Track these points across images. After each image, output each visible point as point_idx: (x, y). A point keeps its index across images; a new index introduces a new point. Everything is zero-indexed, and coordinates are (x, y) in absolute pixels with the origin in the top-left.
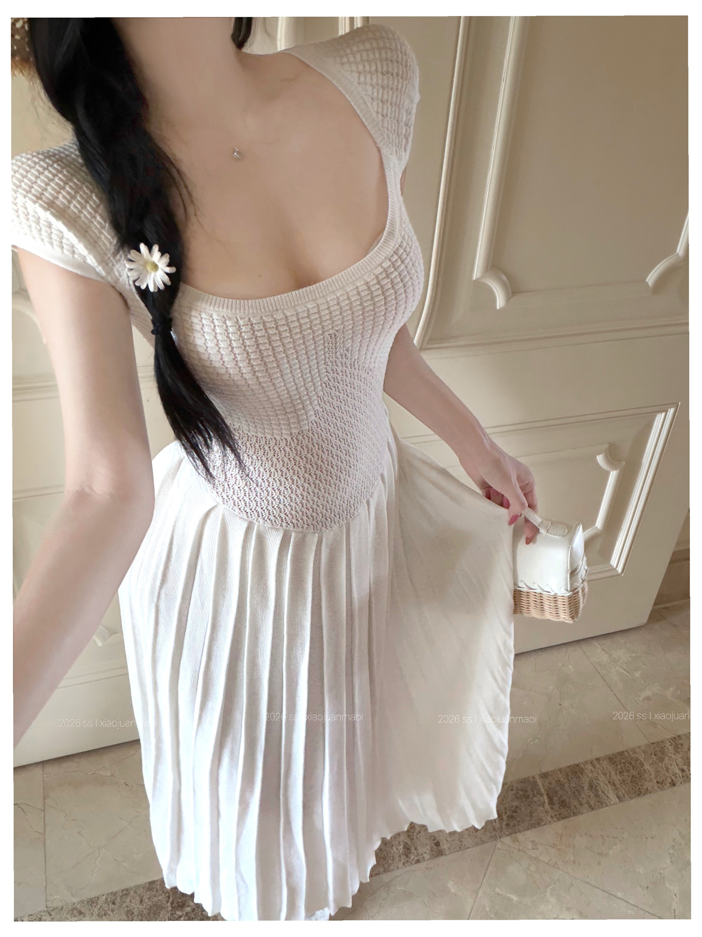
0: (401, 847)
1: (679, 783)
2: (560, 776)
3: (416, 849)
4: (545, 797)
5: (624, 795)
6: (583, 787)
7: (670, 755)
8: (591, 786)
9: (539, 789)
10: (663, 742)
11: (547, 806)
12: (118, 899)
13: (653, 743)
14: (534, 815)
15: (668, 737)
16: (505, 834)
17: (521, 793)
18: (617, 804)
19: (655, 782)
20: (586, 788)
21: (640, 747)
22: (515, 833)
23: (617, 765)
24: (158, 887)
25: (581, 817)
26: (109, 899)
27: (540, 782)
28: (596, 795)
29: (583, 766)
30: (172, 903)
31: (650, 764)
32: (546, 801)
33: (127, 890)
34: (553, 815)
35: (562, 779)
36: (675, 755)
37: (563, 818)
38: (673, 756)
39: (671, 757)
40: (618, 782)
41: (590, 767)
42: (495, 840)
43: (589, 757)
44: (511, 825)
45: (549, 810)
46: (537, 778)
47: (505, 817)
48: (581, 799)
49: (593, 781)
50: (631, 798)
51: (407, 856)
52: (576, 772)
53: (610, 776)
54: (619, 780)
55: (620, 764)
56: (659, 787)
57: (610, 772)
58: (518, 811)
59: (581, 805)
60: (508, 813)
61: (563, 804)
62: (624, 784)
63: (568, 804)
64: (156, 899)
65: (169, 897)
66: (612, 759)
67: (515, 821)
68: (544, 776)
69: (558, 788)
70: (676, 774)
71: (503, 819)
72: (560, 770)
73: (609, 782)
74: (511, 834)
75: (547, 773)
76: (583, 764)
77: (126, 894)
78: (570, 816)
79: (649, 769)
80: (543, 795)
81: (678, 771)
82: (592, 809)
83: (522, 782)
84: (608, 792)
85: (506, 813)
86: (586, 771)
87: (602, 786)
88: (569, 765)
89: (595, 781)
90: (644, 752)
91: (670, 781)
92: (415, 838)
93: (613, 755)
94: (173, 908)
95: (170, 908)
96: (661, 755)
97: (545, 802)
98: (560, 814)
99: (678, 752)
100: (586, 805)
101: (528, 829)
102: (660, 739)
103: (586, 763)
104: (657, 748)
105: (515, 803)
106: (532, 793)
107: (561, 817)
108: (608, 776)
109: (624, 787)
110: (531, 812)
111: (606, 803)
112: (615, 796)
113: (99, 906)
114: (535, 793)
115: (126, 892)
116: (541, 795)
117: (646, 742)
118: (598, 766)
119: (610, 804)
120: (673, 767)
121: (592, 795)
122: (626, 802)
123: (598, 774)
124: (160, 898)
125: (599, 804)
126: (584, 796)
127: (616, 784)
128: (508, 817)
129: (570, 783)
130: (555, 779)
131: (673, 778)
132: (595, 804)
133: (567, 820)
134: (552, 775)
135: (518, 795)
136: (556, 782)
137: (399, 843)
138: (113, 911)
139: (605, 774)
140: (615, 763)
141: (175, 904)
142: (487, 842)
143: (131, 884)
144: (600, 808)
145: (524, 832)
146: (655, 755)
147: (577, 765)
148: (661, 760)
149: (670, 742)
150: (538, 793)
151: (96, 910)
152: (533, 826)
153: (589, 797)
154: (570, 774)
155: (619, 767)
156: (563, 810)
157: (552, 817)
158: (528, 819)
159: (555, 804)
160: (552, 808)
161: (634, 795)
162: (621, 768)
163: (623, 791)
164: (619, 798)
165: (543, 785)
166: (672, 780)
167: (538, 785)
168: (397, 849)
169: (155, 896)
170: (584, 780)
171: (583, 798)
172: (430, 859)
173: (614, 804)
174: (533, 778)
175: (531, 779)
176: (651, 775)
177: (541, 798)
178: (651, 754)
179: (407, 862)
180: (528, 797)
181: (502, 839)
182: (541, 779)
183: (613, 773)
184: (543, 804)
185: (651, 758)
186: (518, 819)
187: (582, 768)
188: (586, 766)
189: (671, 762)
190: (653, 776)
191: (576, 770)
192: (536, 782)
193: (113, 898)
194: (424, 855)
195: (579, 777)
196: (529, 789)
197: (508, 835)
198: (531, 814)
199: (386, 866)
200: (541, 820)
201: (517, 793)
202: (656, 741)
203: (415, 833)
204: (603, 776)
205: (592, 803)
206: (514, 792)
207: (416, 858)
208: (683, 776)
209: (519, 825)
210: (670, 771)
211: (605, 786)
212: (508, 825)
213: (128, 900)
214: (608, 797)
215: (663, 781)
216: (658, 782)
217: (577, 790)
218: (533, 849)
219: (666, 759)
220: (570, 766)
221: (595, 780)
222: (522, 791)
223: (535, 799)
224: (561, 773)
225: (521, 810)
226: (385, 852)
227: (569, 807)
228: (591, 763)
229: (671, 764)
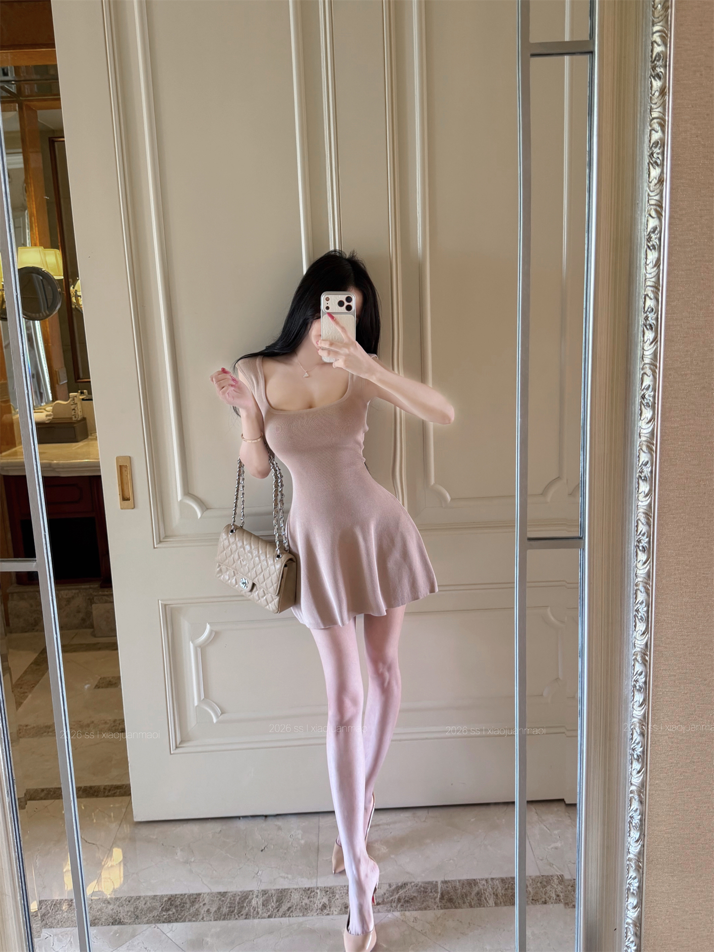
0: (321, 905)
1: (550, 903)
2: (458, 884)
3: (330, 908)
4: (439, 894)
5: (501, 903)
6: (471, 894)
7: (553, 885)
8: (478, 893)
9: (437, 889)
10: (552, 876)
11: (438, 900)
12: (133, 900)
13: (542, 876)
14: (424, 903)
15: (558, 874)
16: (397, 910)
17: (422, 889)
18: (492, 907)
19: (531, 898)
20: (473, 893)
21: (530, 877)
22: (406, 911)
23: (506, 885)
24: (158, 899)
25: (460, 910)
26: (127, 899)
27: (439, 885)
28: (478, 899)
29: (478, 881)
30: (163, 908)
31: (533, 888)
32: (439, 897)
33: (140, 897)
34: (439, 905)
35: (457, 886)
36: (557, 885)
37: (445, 908)
38: (555, 886)
39: (552, 886)
40: (501, 894)
41: (484, 882)
42: (388, 912)
43: (486, 876)
44: (404, 906)
45: (438, 902)
46: (439, 882)
47: (402, 901)
48: (465, 899)
49: (481, 890)
50: (506, 905)
51: (322, 910)
52: (471, 884)
53: (496, 890)
54: (502, 894)
55: (509, 884)
56: (532, 903)
57: (498, 888)
58: (414, 898)
59: (464, 903)
60: (406, 899)
61: (450, 900)
62: (505, 896)
63: (454, 901)
64: (154, 904)
65: (162, 905)
66: (504, 880)
67: (408, 905)
68: (445, 882)
69: (452, 891)
70: (551, 897)
71: (400, 902)
72: (459, 881)
73: (494, 893)
74: (401, 911)
75: (449, 881)
76: (479, 880)
77: (138, 899)
78: (451, 908)
79: (531, 892)
80: (438, 892)
81: (554, 896)
82: (471, 906)
83: (426, 883)
84: (489, 900)
85: (404, 898)
86: (479, 884)
87: (486, 895)
88: (468, 878)
89: (482, 891)
90: (532, 880)
91: (543, 900)
92: (333, 901)
93: (506, 878)
94: (162, 910)
95: (160, 910)
96: (545, 884)
97: (437, 897)
98: (445, 906)
99: (561, 884)
100: (468, 904)
101: (416, 910)
102: (551, 874)
103: (482, 880)
104: (545, 879)
105: (414, 895)
106: (430, 890)
107: (445, 907)
108: (495, 890)
109: (504, 898)
110: (423, 901)
111: (484, 905)
112: (494, 902)
113: (120, 901)
114: (433, 891)
115: (139, 898)
116: (436, 892)
117: (538, 874)
118: (490, 882)
119: (487, 907)
120: (551, 892)
121: (476, 899)
122: (500, 907)
123: (488, 887)
124: (157, 904)
125: (478, 905)
126: (469, 898)
127: (498, 895)
128: (405, 901)
129: (463, 889)
130: (453, 886)
131: (547, 899)
132: (474, 904)
133: (448, 910)
134: (451, 883)
135: (419, 890)
136: (452, 887)
137: (321, 903)
138: (127, 905)
139: (493, 888)
140: (505, 883)
141: (164, 909)
142: (382, 912)
143: (142, 894)
144: (477, 907)
145: (413, 912)
146: (541, 883)
147: (475, 880)
148: (544, 887)
149: (558, 877)
150: (434, 891)
151: (118, 903)
152: (420, 909)
153: (473, 899)
154: (465, 884)
155: (507, 886)
156: (449, 904)
157: (438, 906)
158: (419, 904)
159: (444, 899)
160: (440, 901)
161: (509, 904)
162: (508, 887)
163: (502, 900)
164: (496, 904)
165: (442, 887)
166: (546, 900)
167: (438, 887)
168: (317, 906)
169: (154, 902)
170: (474, 889)
171: (467, 900)
172: (337, 915)
173: (490, 907)
174: (437, 882)
175: (434, 883)
176: (530, 894)
177: (436, 895)
178: (538, 882)
179: (321, 913)
180: (426, 892)
181: (394, 913)
182: (442, 884)
183: (500, 888)
184: (435, 899)
185: (536, 884)
186: (411, 903)
187: (477, 883)
188: (481, 882)
189: (551, 889)
190: (531, 895)
191: (471, 882)
192: (437, 885)
193: (130, 899)
194: (334, 912)
195: (472, 887)
196: (429, 888)
197: (399, 911)
198: (423, 903)
199: (305, 913)
200: (429, 907)
201: (420, 889)
202: (546, 874)
203: (334, 899)
204: (490, 889)
205: (473, 903)
206: (418, 888)
207: (327, 913)
208: (556, 899)
209: (410, 907)
210: (548, 895)
211: (489, 895)
212: (402, 905)
213: (138, 902)
214: (487, 902)
215: (537, 900)
216: (533, 900)
217: (465, 894)
218: (413, 922)
219: (548, 888)
220: (468, 880)
221: (484, 890)
222: (424, 888)
223: (431, 894)
224: (459, 882)
225: (417, 899)
226: (308, 906)
227: (454, 903)
228: (486, 880)
229: (550, 891)
